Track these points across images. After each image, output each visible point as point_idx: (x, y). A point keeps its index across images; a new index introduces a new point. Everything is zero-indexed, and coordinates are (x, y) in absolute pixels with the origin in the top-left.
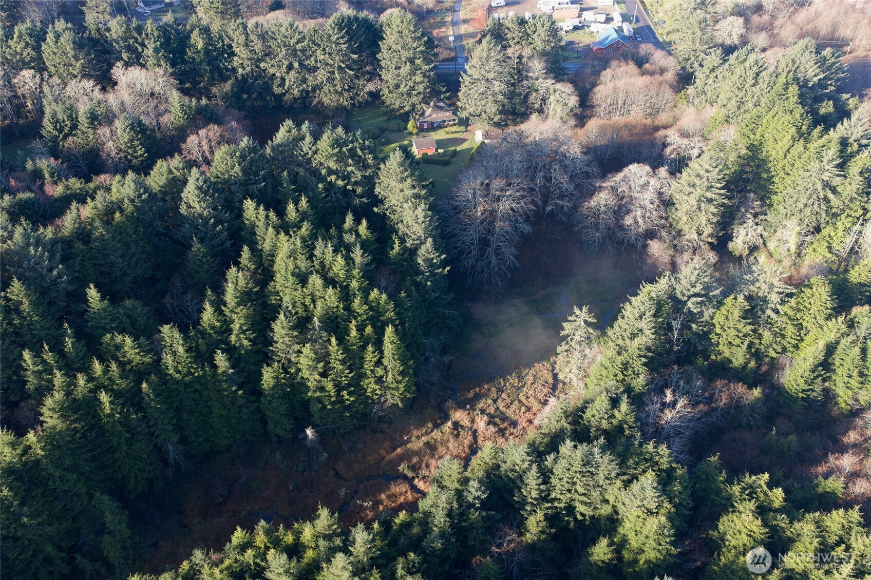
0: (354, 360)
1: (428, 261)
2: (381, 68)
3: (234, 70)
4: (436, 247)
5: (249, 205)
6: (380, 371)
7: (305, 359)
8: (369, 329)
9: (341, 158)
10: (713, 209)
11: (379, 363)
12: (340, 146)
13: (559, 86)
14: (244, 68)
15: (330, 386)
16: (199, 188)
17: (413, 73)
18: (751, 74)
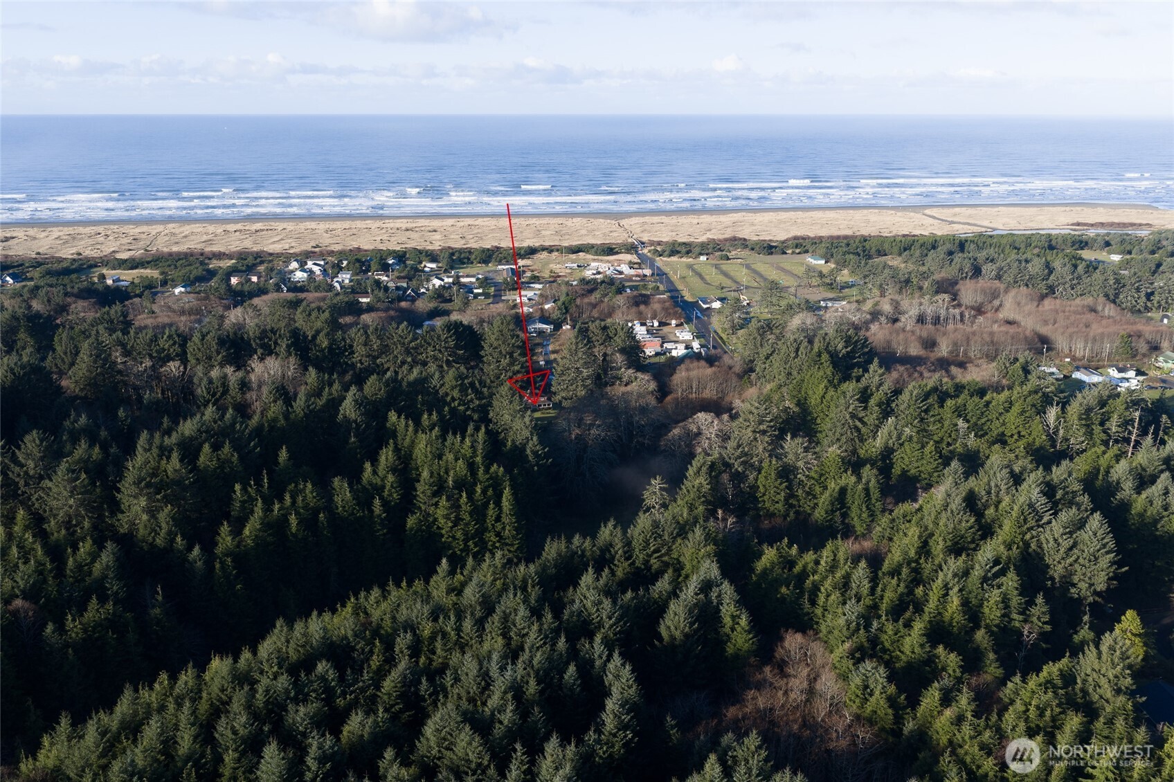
0: (479, 513)
1: (535, 453)
2: (483, 362)
3: (353, 366)
4: (541, 442)
5: (393, 416)
6: (499, 526)
7: (441, 511)
8: (490, 492)
9: (463, 390)
10: (767, 439)
11: (498, 519)
12: (463, 379)
13: (639, 375)
14: (362, 364)
15: (459, 534)
16: (356, 401)
17: (512, 364)
18: (793, 349)
